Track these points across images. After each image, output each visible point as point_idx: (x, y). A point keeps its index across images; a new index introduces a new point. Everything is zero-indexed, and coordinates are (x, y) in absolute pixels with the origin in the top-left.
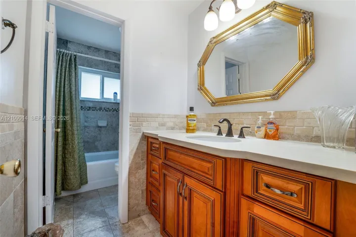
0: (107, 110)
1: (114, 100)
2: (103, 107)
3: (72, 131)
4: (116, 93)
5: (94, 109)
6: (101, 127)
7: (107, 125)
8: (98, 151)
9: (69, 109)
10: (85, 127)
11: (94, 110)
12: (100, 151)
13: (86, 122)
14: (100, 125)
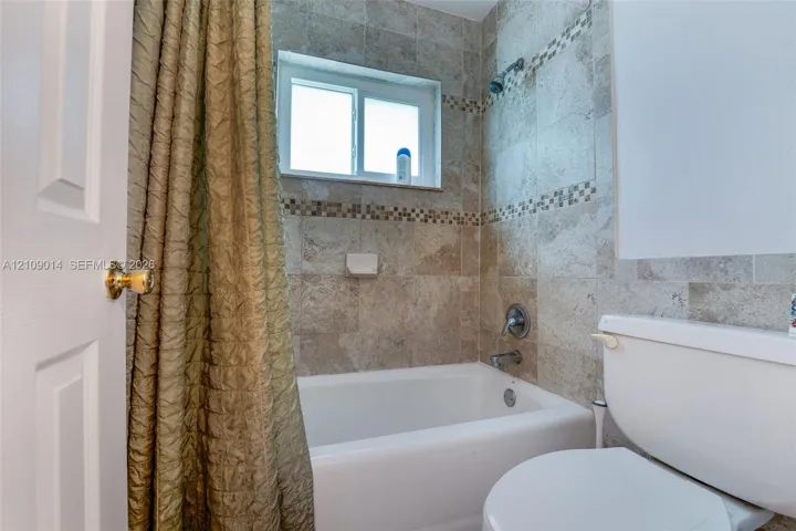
0: (378, 212)
1: (401, 178)
2: (364, 202)
3: (239, 287)
4: (405, 152)
5: (334, 209)
6: (357, 278)
7: (379, 270)
8: (348, 367)
9: (227, 171)
10: (305, 276)
11: (334, 215)
12: (355, 370)
13: (308, 258)
14: (356, 269)
